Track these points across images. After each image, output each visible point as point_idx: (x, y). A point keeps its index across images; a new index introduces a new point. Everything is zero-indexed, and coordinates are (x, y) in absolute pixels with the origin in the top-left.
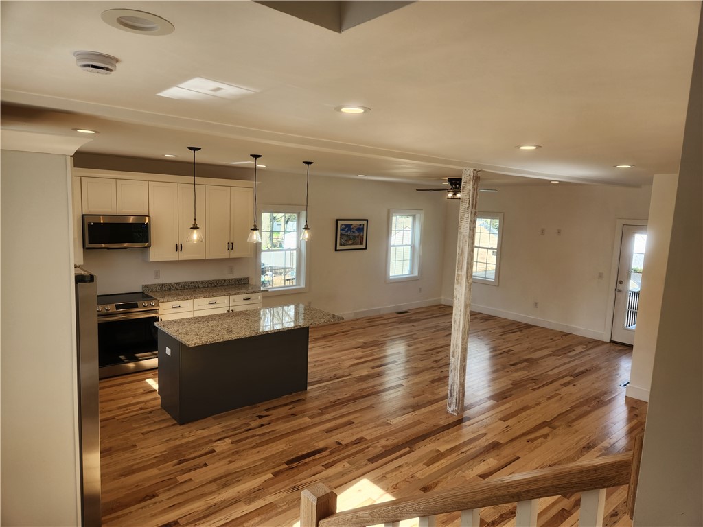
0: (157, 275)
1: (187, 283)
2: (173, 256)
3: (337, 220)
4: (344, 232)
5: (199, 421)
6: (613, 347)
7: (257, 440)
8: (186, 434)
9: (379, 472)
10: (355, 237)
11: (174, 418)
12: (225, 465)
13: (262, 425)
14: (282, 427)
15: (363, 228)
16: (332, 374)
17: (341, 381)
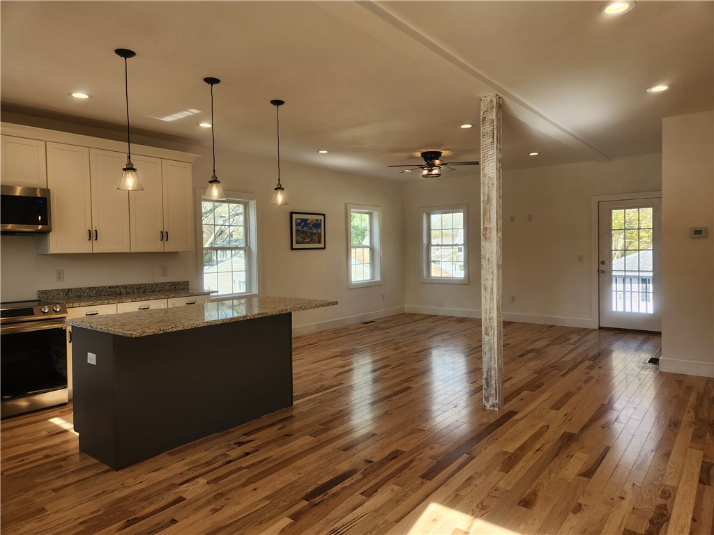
0: (60, 276)
1: (105, 287)
2: (85, 247)
3: (292, 213)
4: (299, 228)
5: (146, 461)
6: (604, 333)
7: (246, 474)
8: (129, 481)
9: (445, 491)
10: (312, 234)
11: (104, 461)
12: (206, 516)
13: (247, 454)
14: (276, 452)
15: (320, 224)
16: (317, 385)
17: (333, 392)
